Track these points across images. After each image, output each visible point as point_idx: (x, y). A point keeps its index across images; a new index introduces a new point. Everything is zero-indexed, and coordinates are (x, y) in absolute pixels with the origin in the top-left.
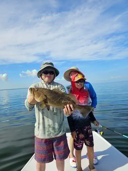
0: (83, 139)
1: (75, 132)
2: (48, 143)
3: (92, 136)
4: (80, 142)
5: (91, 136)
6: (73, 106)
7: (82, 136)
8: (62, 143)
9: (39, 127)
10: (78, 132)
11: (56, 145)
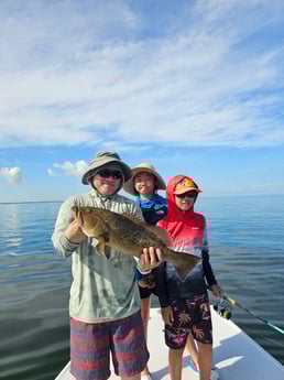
0: (187, 325)
1: (170, 307)
2: (99, 333)
3: (210, 319)
4: (181, 332)
5: (207, 318)
6: (162, 251)
7: (184, 317)
8: (131, 333)
9: (80, 296)
10: (175, 309)
11: (118, 338)
